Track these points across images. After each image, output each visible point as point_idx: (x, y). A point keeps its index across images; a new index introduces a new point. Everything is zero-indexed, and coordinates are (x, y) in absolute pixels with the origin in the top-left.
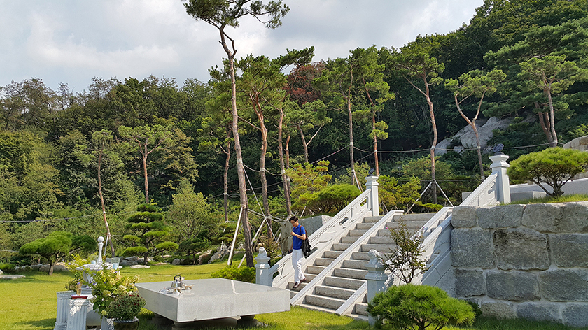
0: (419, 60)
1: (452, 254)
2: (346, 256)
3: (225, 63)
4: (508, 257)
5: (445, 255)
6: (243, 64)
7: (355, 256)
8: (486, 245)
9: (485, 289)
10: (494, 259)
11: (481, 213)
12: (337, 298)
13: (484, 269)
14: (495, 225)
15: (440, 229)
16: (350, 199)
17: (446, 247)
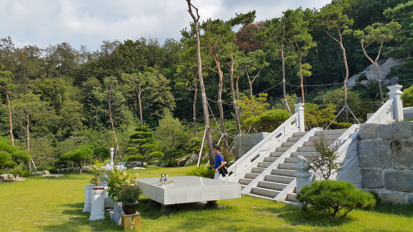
0: (334, 16)
1: (359, 158)
2: (281, 160)
3: (192, 26)
4: (402, 159)
5: (354, 159)
6: (204, 26)
7: (287, 161)
8: (385, 151)
9: (384, 183)
10: (391, 162)
11: (380, 128)
12: (274, 189)
13: (383, 168)
14: (391, 137)
15: (350, 140)
16: (283, 120)
17: (355, 153)
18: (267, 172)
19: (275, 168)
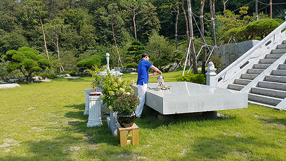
2: (274, 67)
7: (282, 67)
18: (260, 78)
19: (268, 75)
